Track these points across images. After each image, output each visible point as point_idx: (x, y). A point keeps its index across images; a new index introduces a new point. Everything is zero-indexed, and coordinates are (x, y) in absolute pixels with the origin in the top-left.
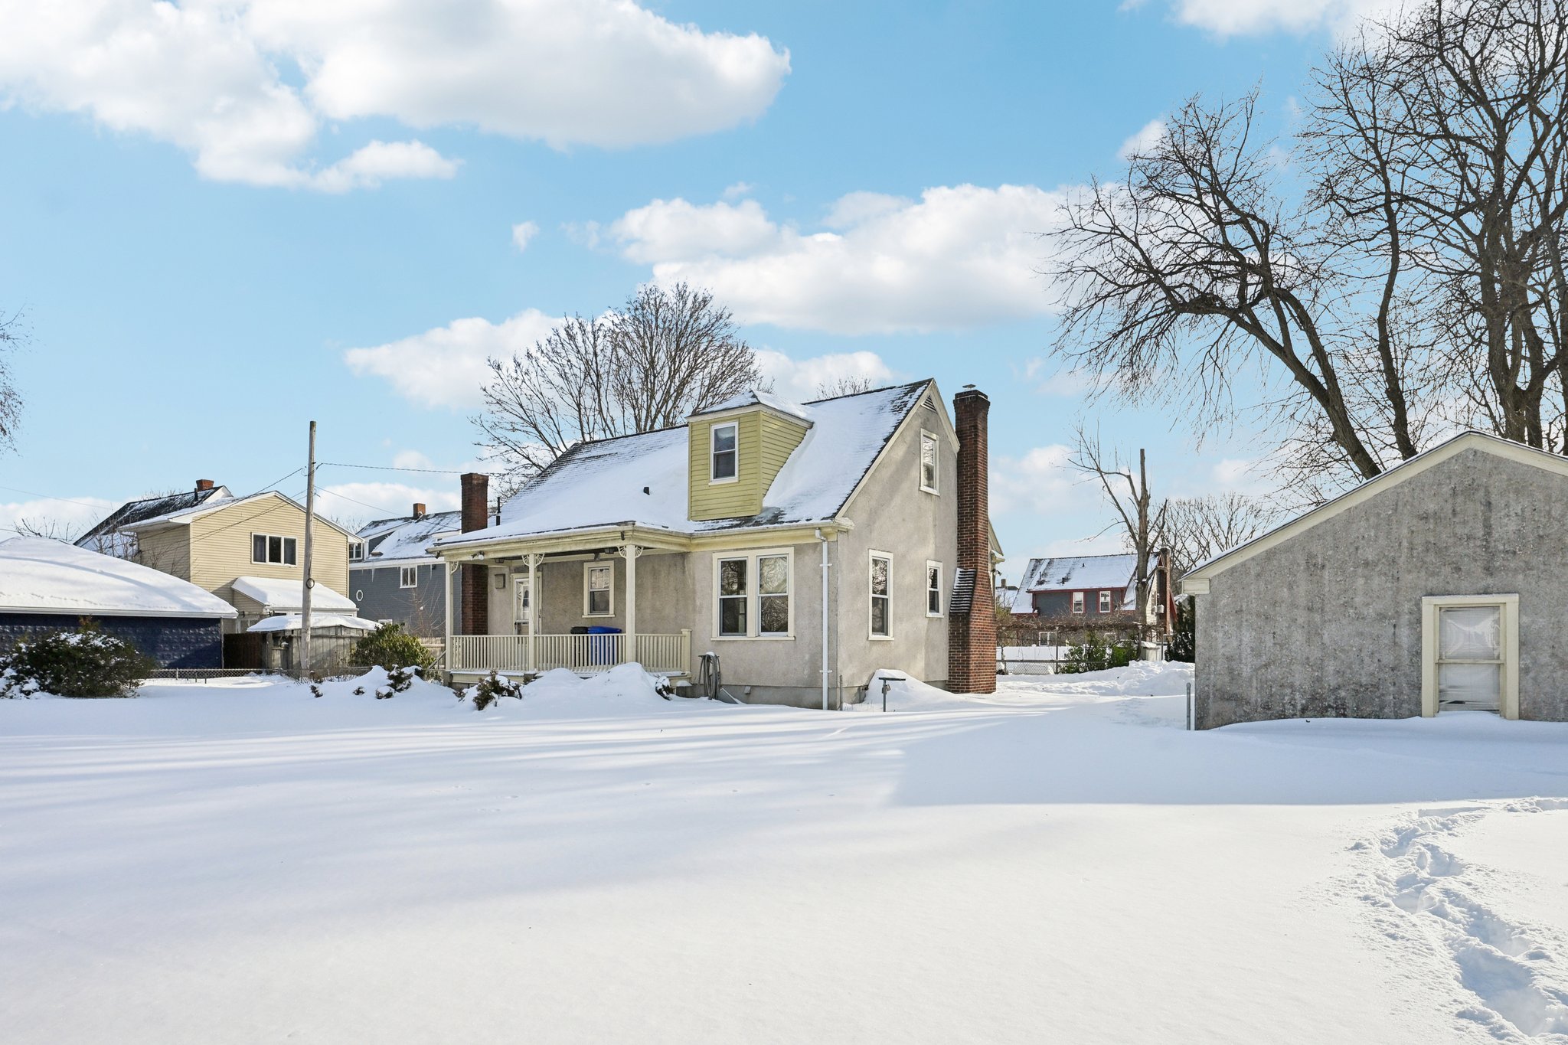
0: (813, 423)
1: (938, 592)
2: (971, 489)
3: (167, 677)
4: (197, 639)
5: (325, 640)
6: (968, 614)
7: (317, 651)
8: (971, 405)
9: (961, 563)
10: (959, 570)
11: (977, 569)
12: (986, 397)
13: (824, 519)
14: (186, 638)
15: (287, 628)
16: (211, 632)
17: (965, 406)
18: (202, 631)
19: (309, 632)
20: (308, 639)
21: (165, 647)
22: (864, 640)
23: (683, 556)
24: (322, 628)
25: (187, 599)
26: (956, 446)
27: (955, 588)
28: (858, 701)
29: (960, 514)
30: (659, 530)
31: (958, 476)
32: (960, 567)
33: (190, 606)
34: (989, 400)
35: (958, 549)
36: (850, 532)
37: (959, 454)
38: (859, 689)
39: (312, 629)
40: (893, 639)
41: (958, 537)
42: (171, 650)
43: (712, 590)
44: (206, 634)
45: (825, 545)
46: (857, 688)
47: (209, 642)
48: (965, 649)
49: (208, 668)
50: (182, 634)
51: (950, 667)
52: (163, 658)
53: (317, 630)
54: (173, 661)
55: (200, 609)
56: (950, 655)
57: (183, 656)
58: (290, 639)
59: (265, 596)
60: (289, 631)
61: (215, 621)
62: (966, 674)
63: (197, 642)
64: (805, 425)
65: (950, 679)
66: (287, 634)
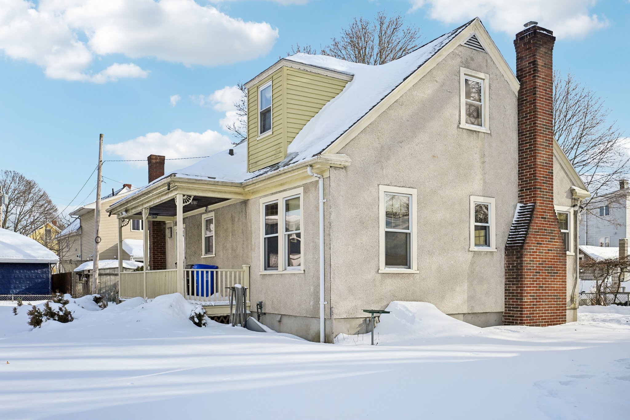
0: (353, 75)
1: (489, 227)
2: (531, 124)
3: (6, 300)
4: (36, 276)
5: (112, 277)
6: (522, 247)
7: (106, 284)
8: (529, 42)
9: (521, 198)
10: (520, 205)
11: (535, 203)
12: (551, 32)
13: (314, 156)
14: (29, 276)
15: (85, 269)
16: (45, 272)
17: (525, 44)
18: (39, 271)
19: (98, 272)
20: (97, 276)
21: (16, 281)
22: (373, 273)
23: (245, 203)
24: (110, 269)
25: (28, 252)
26: (516, 86)
27: (514, 222)
28: (364, 331)
29: (521, 151)
30: (205, 181)
31: (519, 114)
32: (521, 202)
33: (30, 256)
34: (554, 35)
35: (519, 185)
36: (348, 169)
37: (520, 92)
38: (365, 320)
39: (99, 270)
40: (418, 272)
41: (519, 174)
42: (20, 283)
43: (260, 231)
44: (42, 273)
45: (321, 182)
46: (362, 320)
47: (44, 278)
48: (519, 281)
49: (32, 294)
50: (27, 273)
51: (506, 299)
52: (15, 288)
53: (106, 270)
54: (21, 290)
55: (35, 257)
56: (505, 287)
57: (27, 287)
58: (88, 276)
59: (131, 250)
60: (86, 270)
61: (46, 266)
62: (520, 307)
63: (37, 278)
64: (345, 78)
65: (506, 310)
66: (86, 273)
